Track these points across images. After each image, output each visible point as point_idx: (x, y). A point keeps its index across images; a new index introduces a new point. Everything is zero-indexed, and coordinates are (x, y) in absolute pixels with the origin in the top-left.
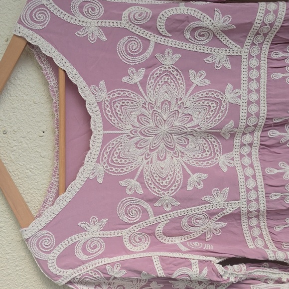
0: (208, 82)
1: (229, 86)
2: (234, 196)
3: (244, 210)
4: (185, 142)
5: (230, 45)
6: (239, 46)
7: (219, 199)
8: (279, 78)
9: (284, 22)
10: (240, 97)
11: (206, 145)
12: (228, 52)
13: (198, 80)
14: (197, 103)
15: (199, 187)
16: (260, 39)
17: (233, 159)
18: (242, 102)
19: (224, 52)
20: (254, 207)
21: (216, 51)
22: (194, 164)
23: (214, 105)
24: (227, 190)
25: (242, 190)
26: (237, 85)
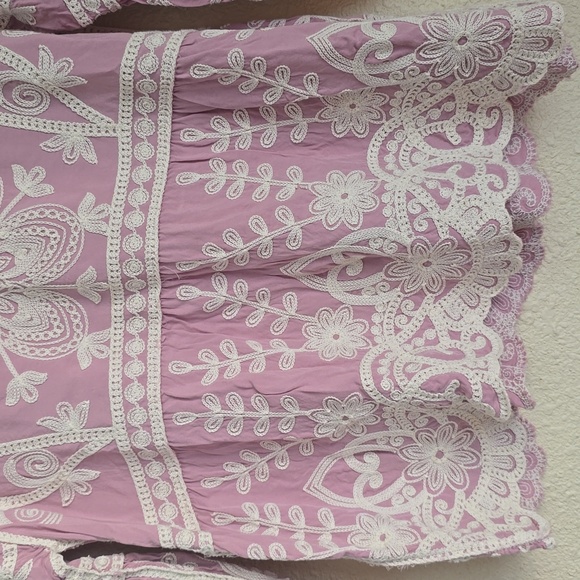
0: (49, 189)
1: (90, 198)
2: (99, 419)
3: (123, 446)
4: (10, 309)
5: (90, 118)
6: (108, 119)
7: (71, 424)
8: (191, 181)
9: (178, 71)
10: (106, 220)
11: (55, 316)
12: (87, 130)
13: (29, 184)
14: (22, 231)
15: (29, 400)
16: (147, 104)
17: (107, 344)
18: (110, 231)
19: (79, 130)
20: (142, 440)
21: (64, 127)
22: (24, 352)
23: (56, 235)
24: (85, 405)
25: (115, 405)
26: (104, 197)
